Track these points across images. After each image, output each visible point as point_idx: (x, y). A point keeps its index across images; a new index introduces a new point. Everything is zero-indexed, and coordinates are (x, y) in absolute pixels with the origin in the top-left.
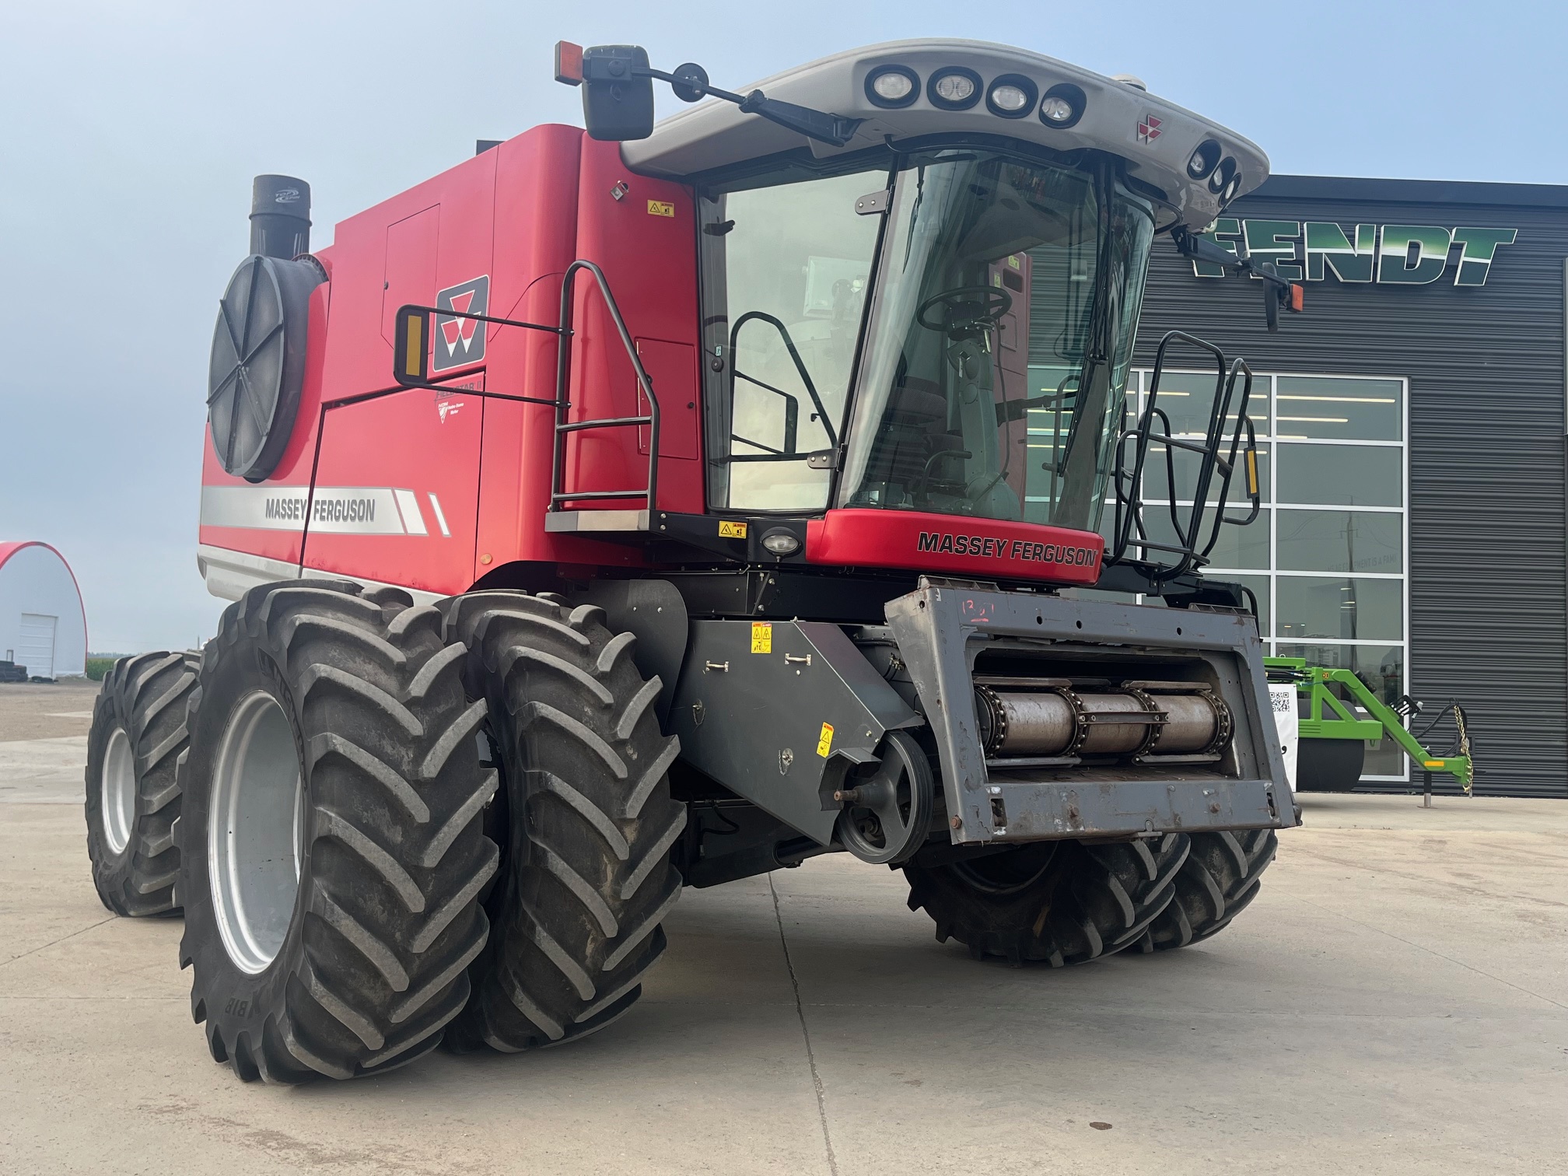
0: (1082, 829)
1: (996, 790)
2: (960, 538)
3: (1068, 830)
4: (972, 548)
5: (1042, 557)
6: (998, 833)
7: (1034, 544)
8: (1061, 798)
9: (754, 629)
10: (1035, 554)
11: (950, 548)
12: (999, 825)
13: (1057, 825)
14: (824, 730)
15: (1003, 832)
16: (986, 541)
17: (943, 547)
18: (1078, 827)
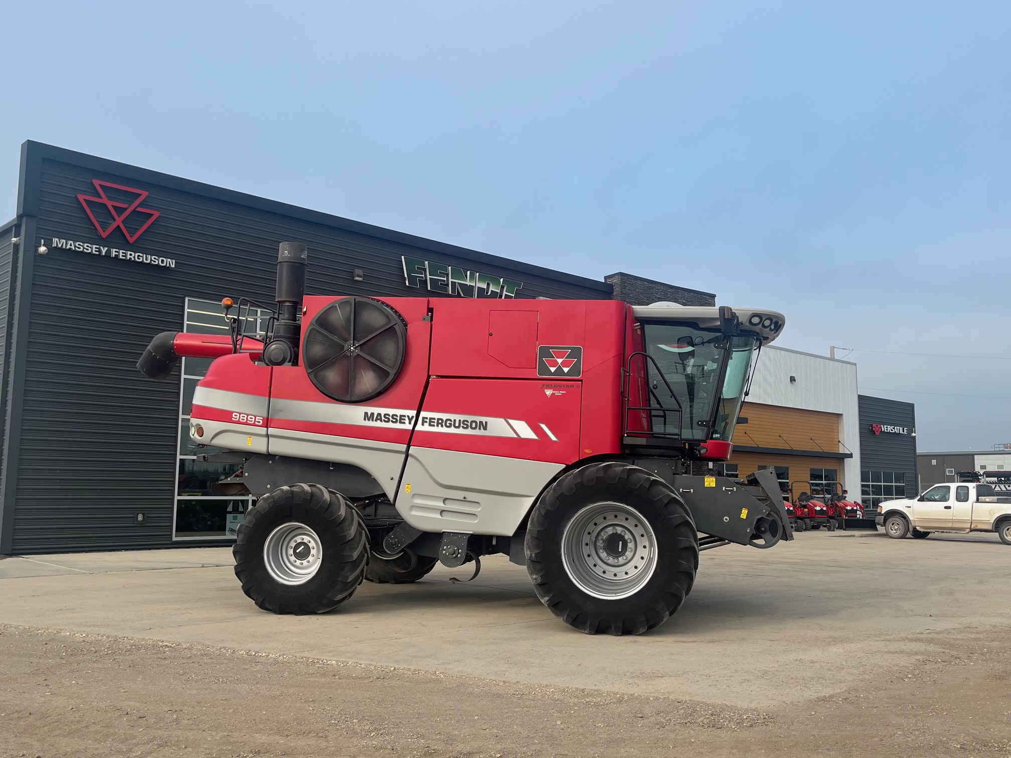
9: (706, 479)
14: (743, 511)
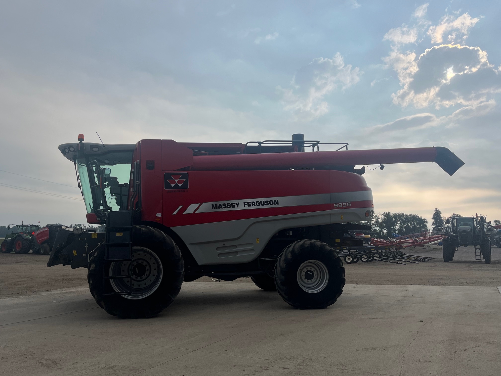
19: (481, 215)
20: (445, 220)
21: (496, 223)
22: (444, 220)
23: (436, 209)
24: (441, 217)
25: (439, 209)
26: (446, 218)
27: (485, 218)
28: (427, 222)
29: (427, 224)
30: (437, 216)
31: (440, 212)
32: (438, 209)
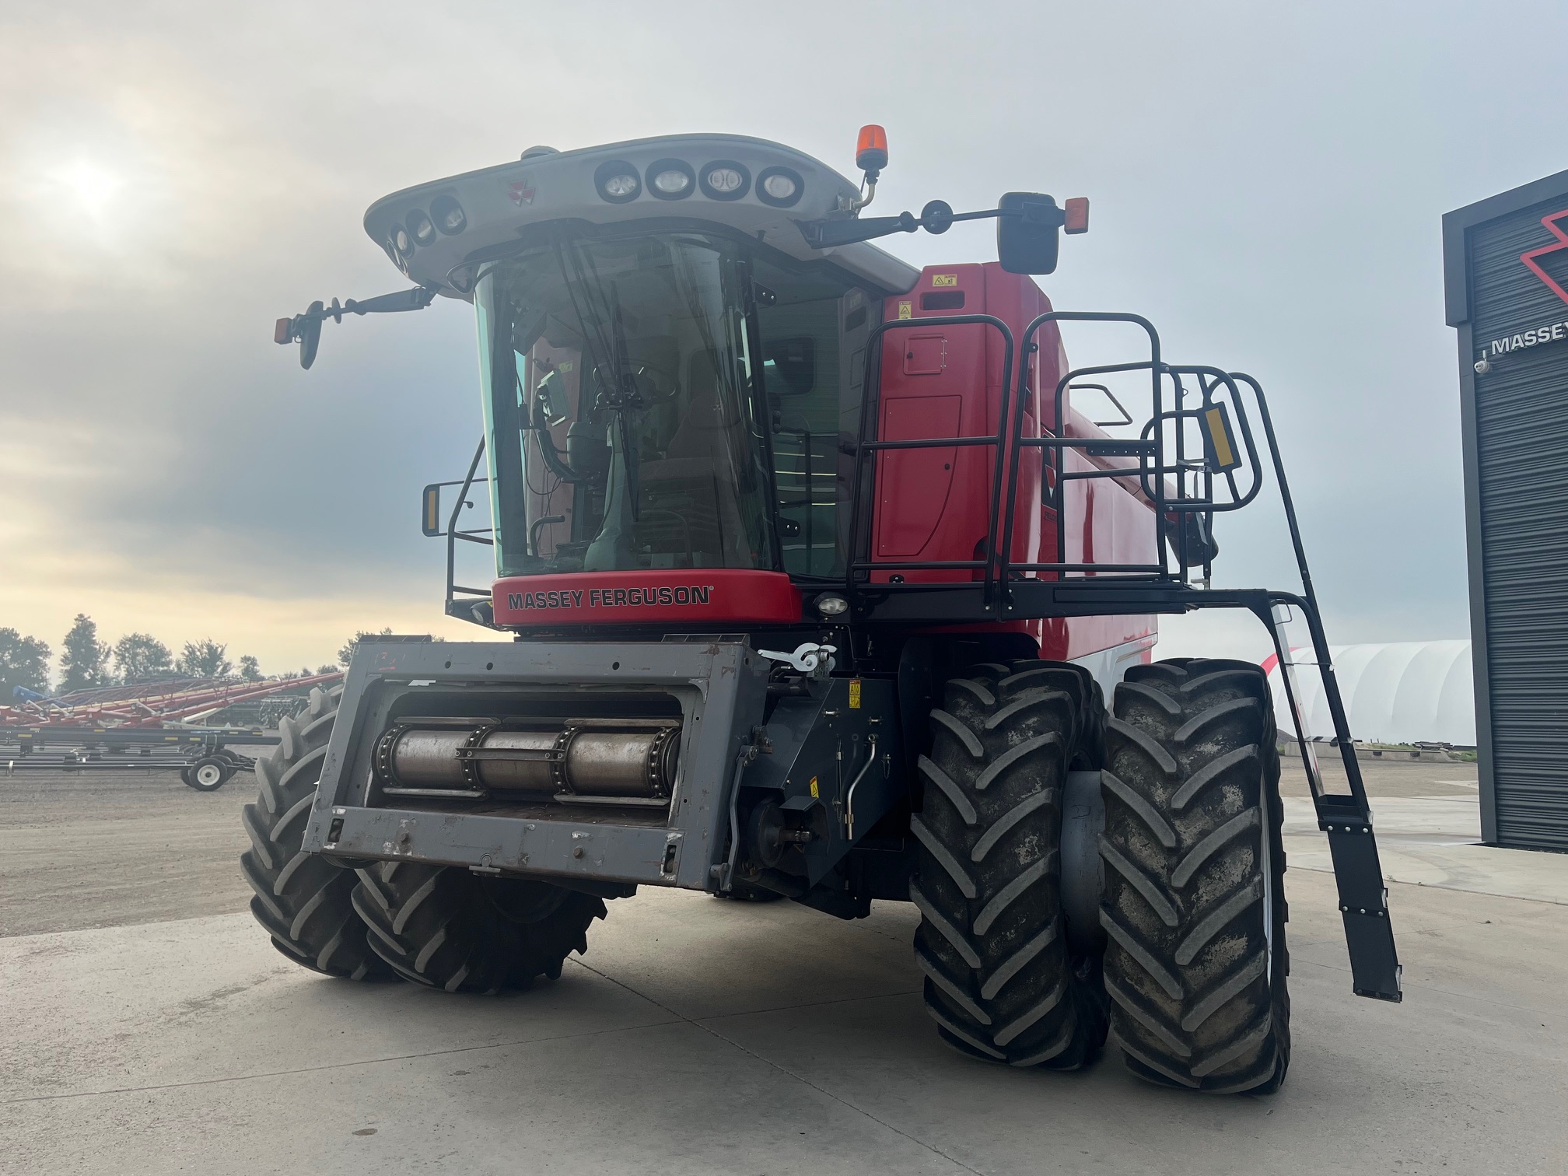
0: (409, 854)
1: (341, 811)
2: (538, 594)
3: (395, 853)
4: (551, 602)
5: (627, 602)
6: (328, 847)
7: (613, 590)
8: (400, 823)
10: (617, 600)
11: (532, 604)
12: (330, 840)
13: (386, 847)
15: (333, 847)
16: (562, 594)
17: (527, 604)
18: (406, 851)
19: (210, 641)
20: (102, 650)
21: (246, 663)
22: (100, 651)
23: (81, 616)
24: (94, 642)
25: (89, 617)
26: (106, 644)
27: (222, 651)
28: (47, 654)
29: (47, 661)
30: (82, 638)
31: (92, 625)
32: (86, 616)
